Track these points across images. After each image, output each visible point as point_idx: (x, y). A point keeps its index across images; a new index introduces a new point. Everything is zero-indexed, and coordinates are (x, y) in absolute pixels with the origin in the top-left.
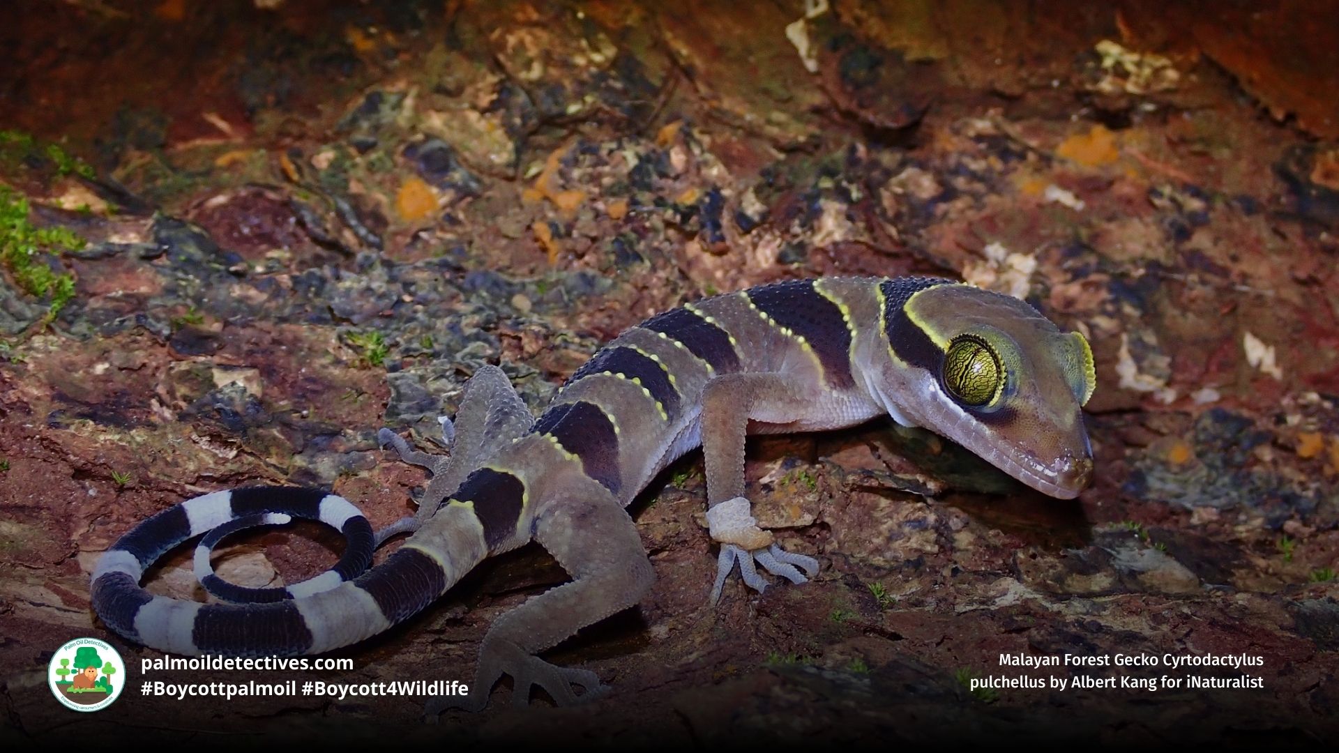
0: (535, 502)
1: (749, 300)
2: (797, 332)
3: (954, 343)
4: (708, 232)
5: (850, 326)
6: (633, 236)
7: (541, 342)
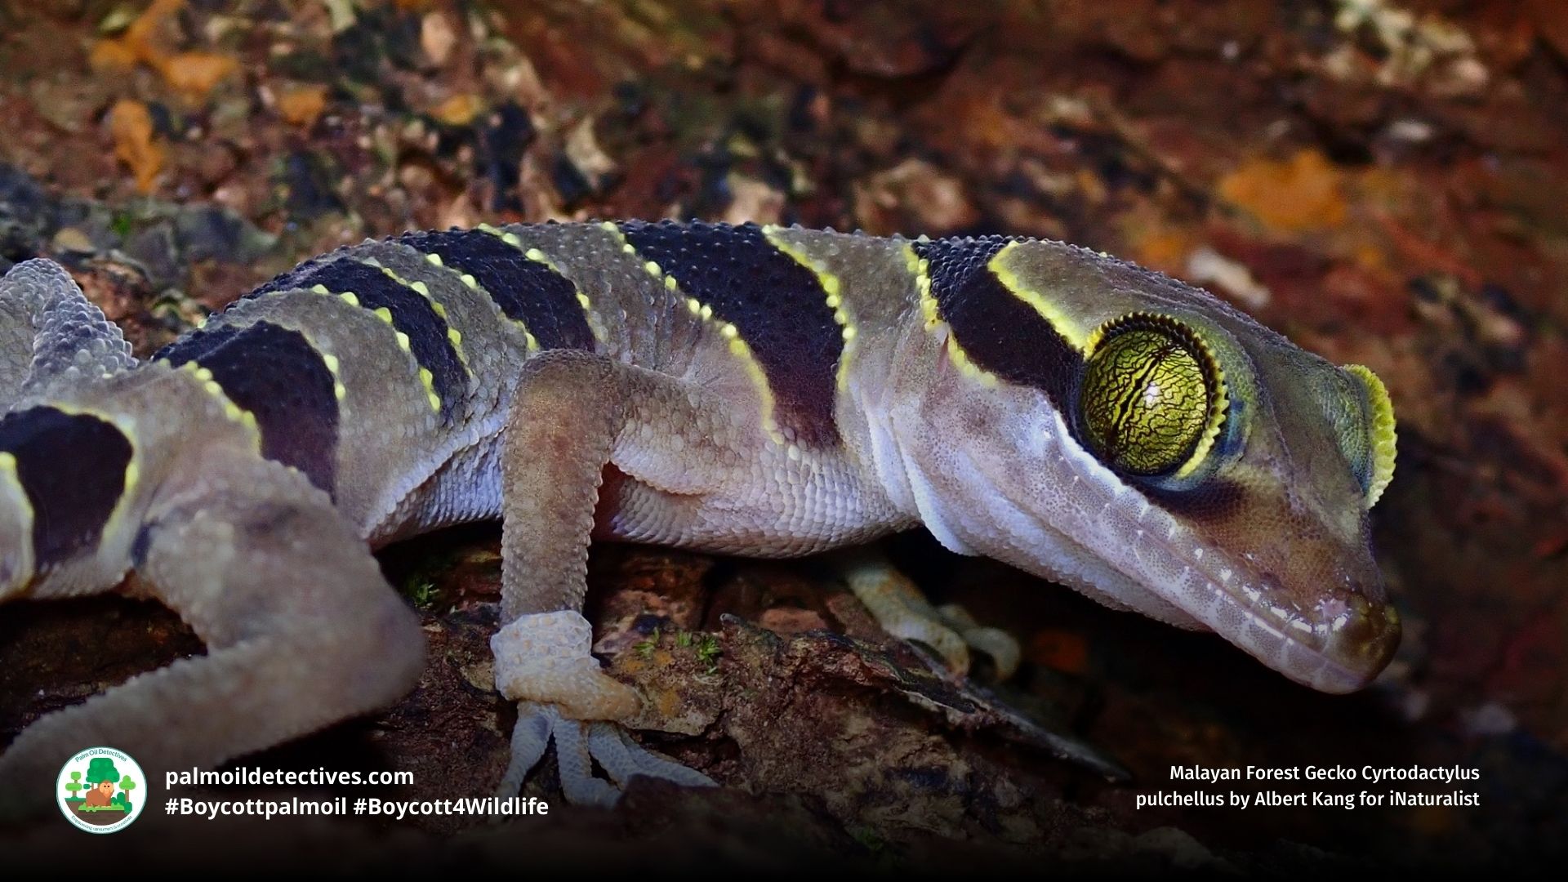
0: (151, 489)
1: (622, 237)
2: (719, 314)
3: (1111, 334)
4: (489, 188)
5: (841, 317)
6: (330, 162)
7: (124, 302)
